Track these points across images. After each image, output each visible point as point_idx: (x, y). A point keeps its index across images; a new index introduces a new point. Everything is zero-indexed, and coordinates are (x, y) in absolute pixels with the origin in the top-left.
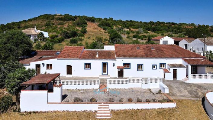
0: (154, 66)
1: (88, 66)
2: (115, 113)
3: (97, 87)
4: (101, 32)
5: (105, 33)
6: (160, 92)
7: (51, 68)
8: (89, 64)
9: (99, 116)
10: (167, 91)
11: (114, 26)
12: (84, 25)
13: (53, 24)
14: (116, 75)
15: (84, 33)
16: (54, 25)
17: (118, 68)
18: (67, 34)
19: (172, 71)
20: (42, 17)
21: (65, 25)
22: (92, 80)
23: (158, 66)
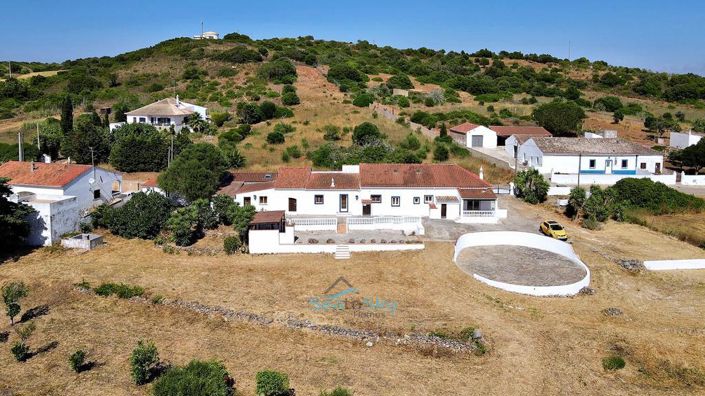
0: (416, 199)
1: (319, 199)
2: (355, 254)
3: (334, 227)
4: (335, 99)
5: (346, 102)
6: (414, 233)
7: (266, 201)
8: (321, 197)
9: (338, 256)
10: (422, 232)
11: (371, 77)
12: (289, 77)
13: (205, 74)
14: (361, 212)
15: (291, 104)
16: (208, 78)
17: (363, 202)
18: (253, 111)
19: (439, 206)
20: (169, 49)
21: (236, 77)
22: (327, 219)
23: (422, 200)
